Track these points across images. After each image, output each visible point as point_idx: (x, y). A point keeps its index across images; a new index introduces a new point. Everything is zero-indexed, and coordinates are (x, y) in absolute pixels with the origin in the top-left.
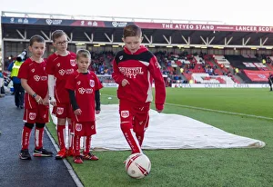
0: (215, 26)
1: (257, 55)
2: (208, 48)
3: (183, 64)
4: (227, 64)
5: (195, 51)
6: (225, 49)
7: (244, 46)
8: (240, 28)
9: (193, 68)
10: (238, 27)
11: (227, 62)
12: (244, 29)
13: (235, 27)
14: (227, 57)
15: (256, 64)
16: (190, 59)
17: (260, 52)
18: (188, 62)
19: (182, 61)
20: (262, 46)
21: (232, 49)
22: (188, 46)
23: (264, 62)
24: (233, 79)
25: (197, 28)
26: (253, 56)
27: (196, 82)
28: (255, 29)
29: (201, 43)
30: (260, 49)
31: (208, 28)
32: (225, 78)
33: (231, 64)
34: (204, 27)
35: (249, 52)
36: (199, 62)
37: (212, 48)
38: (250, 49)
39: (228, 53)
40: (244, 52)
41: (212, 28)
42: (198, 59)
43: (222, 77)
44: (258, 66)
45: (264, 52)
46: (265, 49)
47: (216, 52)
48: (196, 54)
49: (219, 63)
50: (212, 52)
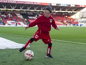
0: (16, 2)
1: (33, 14)
2: (14, 10)
3: (3, 17)
4: (21, 17)
5: (8, 12)
6: (21, 11)
7: (28, 10)
8: (27, 3)
9: (7, 18)
10: (26, 2)
11: (22, 16)
12: (28, 3)
13: (24, 2)
14: (22, 14)
15: (33, 17)
16: (6, 15)
17: (35, 13)
18: (5, 16)
19: (3, 16)
20: (35, 10)
21: (24, 11)
22: (5, 9)
23: (36, 16)
24: (24, 23)
25: (9, 2)
26: (32, 14)
27: (9, 24)
28: (33, 3)
29: (11, 8)
30: (35, 11)
31: (13, 2)
32: (21, 23)
33: (23, 17)
34: (12, 2)
35: (30, 12)
36: (10, 16)
37: (15, 10)
38: (31, 11)
39: (22, 12)
40: (28, 12)
41: (15, 2)
42: (9, 15)
43: (20, 22)
44: (34, 18)
45: (36, 13)
46: (36, 11)
47: (17, 12)
48: (8, 13)
49: (18, 16)
50: (15, 12)
